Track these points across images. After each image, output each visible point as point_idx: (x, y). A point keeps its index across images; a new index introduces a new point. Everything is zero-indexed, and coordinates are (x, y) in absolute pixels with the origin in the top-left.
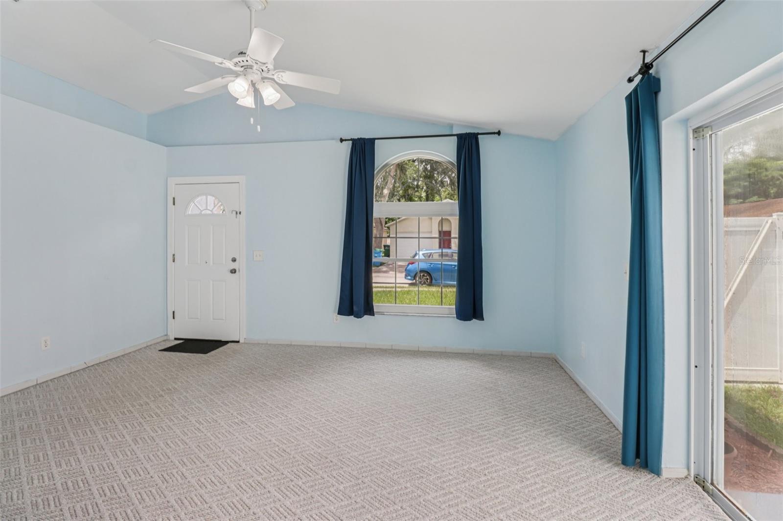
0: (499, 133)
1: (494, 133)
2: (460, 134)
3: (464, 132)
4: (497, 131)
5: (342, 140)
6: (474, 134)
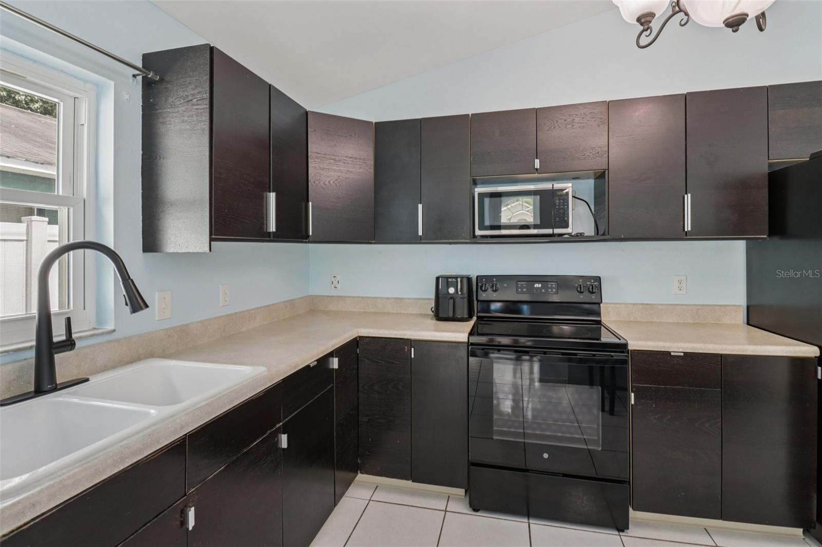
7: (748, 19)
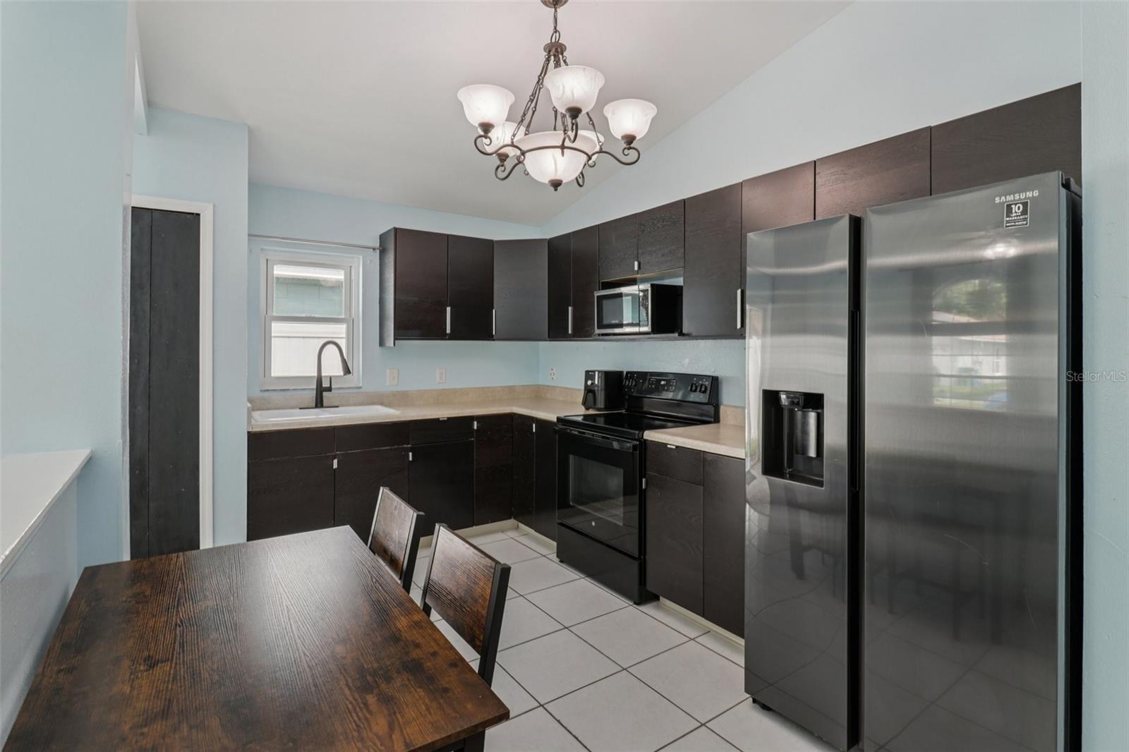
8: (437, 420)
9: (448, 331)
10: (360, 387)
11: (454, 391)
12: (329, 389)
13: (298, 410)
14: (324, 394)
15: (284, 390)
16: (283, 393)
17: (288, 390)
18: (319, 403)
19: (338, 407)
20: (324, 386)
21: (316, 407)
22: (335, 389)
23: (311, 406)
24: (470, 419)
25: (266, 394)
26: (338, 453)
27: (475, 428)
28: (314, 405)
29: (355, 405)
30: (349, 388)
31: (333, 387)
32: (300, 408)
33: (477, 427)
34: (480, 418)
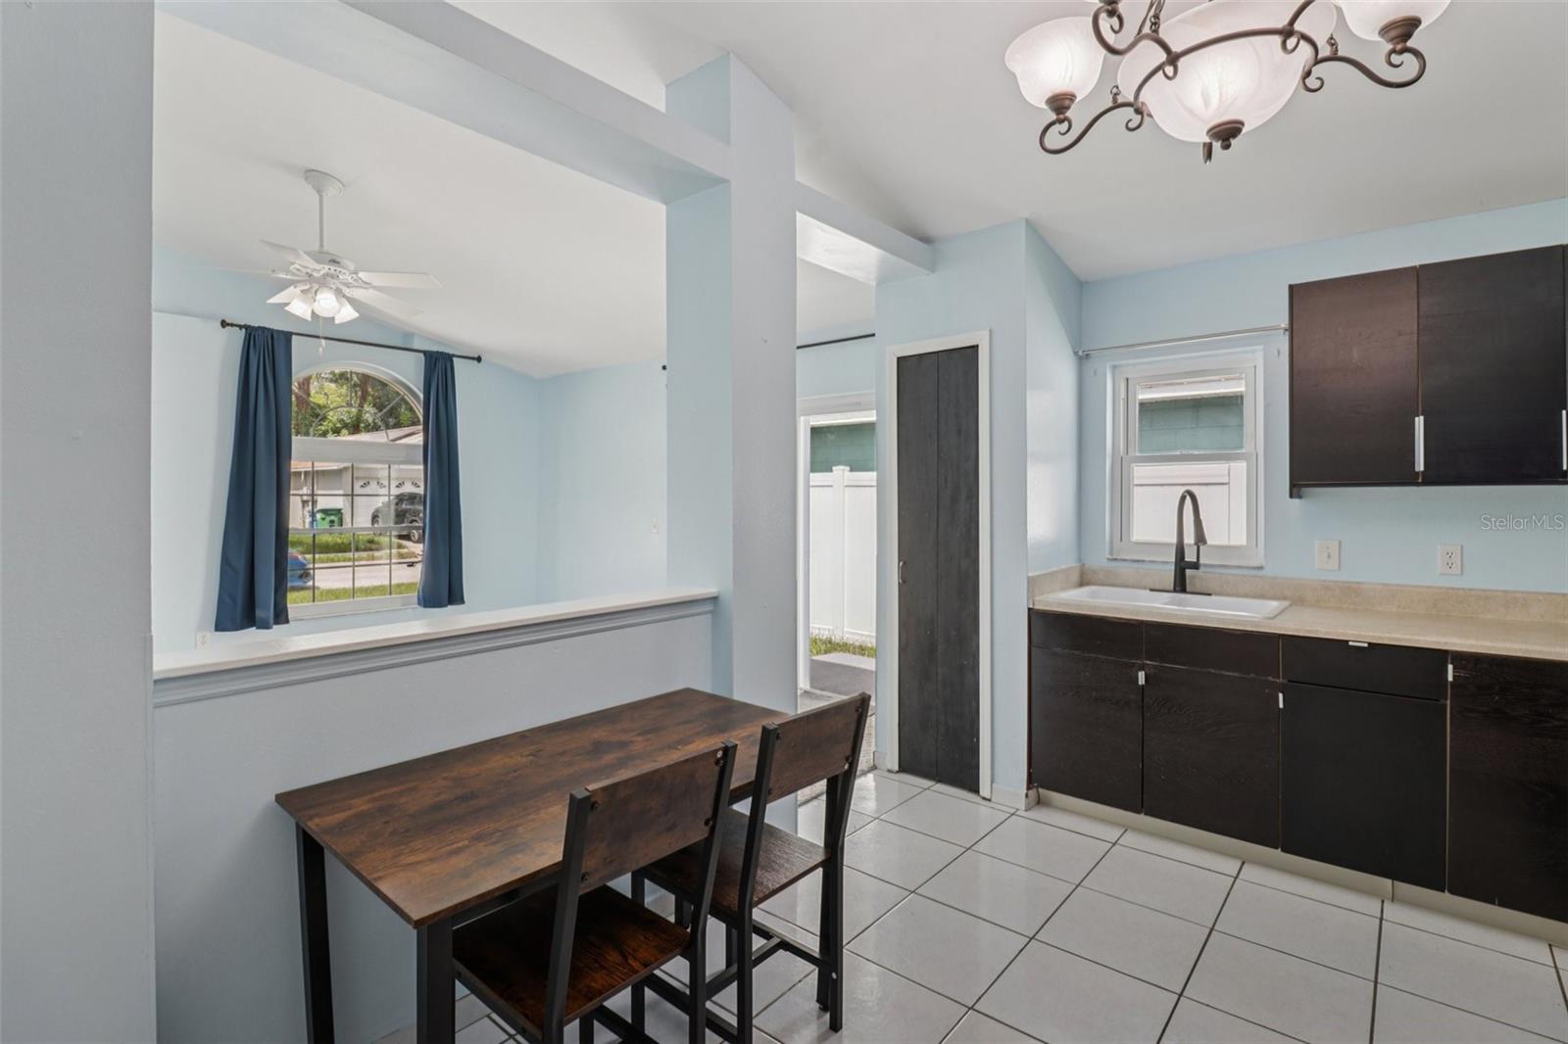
0: (479, 359)
1: (473, 358)
2: (428, 352)
3: (435, 348)
4: (476, 356)
5: (224, 324)
6: (448, 354)
7: (1244, 131)
8: (1342, 644)
9: (1420, 466)
10: (1261, 568)
11: (1486, 597)
12: (1196, 566)
13: (1148, 591)
14: (1188, 572)
15: (1138, 561)
16: (1136, 565)
17: (1143, 561)
18: (1181, 585)
19: (1210, 595)
20: (1186, 559)
21: (1175, 591)
22: (1206, 566)
23: (1168, 588)
24: (1440, 657)
25: (1114, 564)
26: (1148, 662)
27: (1450, 678)
28: (1172, 587)
29: (1246, 596)
30: (1248, 568)
31: (1202, 561)
32: (1152, 590)
33: (1454, 677)
34: (1462, 659)
